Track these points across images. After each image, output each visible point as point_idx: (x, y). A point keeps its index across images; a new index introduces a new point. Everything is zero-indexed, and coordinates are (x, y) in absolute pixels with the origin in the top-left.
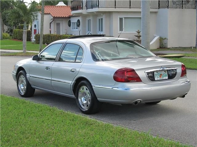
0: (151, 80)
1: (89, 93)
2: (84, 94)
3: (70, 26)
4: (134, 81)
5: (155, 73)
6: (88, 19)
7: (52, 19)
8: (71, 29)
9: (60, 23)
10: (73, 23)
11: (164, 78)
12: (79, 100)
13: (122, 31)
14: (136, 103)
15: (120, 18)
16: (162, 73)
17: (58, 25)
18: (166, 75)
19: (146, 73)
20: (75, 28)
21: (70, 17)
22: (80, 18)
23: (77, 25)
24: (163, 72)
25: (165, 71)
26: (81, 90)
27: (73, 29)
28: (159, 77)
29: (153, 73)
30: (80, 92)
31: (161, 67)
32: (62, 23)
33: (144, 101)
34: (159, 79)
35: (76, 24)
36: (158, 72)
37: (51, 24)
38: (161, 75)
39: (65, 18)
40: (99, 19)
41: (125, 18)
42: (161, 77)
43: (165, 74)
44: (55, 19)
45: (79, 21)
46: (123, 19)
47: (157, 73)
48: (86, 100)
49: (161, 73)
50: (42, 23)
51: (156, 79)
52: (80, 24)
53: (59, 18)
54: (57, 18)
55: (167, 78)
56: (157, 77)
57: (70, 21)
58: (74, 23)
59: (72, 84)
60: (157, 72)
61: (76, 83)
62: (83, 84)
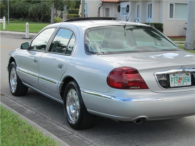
0: (162, 86)
1: (77, 99)
2: (73, 100)
3: (119, 11)
4: (136, 87)
5: (171, 76)
6: (137, 4)
7: (101, 4)
8: (121, 14)
9: (109, 8)
10: (122, 8)
11: (185, 84)
12: (68, 108)
13: (173, 18)
14: (139, 120)
15: (170, 4)
16: (182, 77)
17: (107, 10)
18: (189, 80)
19: (156, 76)
20: (125, 14)
21: (119, 2)
22: (129, 3)
23: (127, 11)
24: (185, 74)
25: (187, 73)
26: (70, 94)
27: (122, 14)
28: (176, 81)
29: (168, 76)
30: (69, 98)
31: (181, 67)
32: (112, 8)
33: (150, 118)
34: (176, 85)
35: (125, 10)
36: (176, 74)
37: (100, 9)
38: (181, 79)
39: (115, 3)
40: (149, 5)
41: (176, 4)
42: (180, 82)
43: (186, 78)
44: (104, 4)
45: (128, 6)
46: (174, 4)
47: (174, 77)
48: (74, 109)
49: (180, 76)
50: (83, 7)
51: (171, 85)
52: (129, 10)
53: (108, 2)
54: (106, 2)
55: (190, 83)
56: (173, 82)
57: (119, 7)
58: (124, 9)
59: (59, 86)
60: (174, 75)
61: (64, 83)
62: (72, 87)
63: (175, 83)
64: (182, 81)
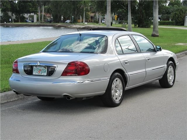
0: (26, 73)
4: (15, 72)
5: (34, 68)
11: (43, 74)
16: (42, 69)
18: (45, 71)
24: (43, 67)
25: (45, 67)
28: (37, 71)
34: (37, 74)
38: (40, 70)
42: (39, 72)
43: (44, 70)
47: (36, 68)
49: (40, 68)
51: (34, 73)
55: (46, 74)
56: (35, 71)
63: (36, 72)
64: (41, 72)
